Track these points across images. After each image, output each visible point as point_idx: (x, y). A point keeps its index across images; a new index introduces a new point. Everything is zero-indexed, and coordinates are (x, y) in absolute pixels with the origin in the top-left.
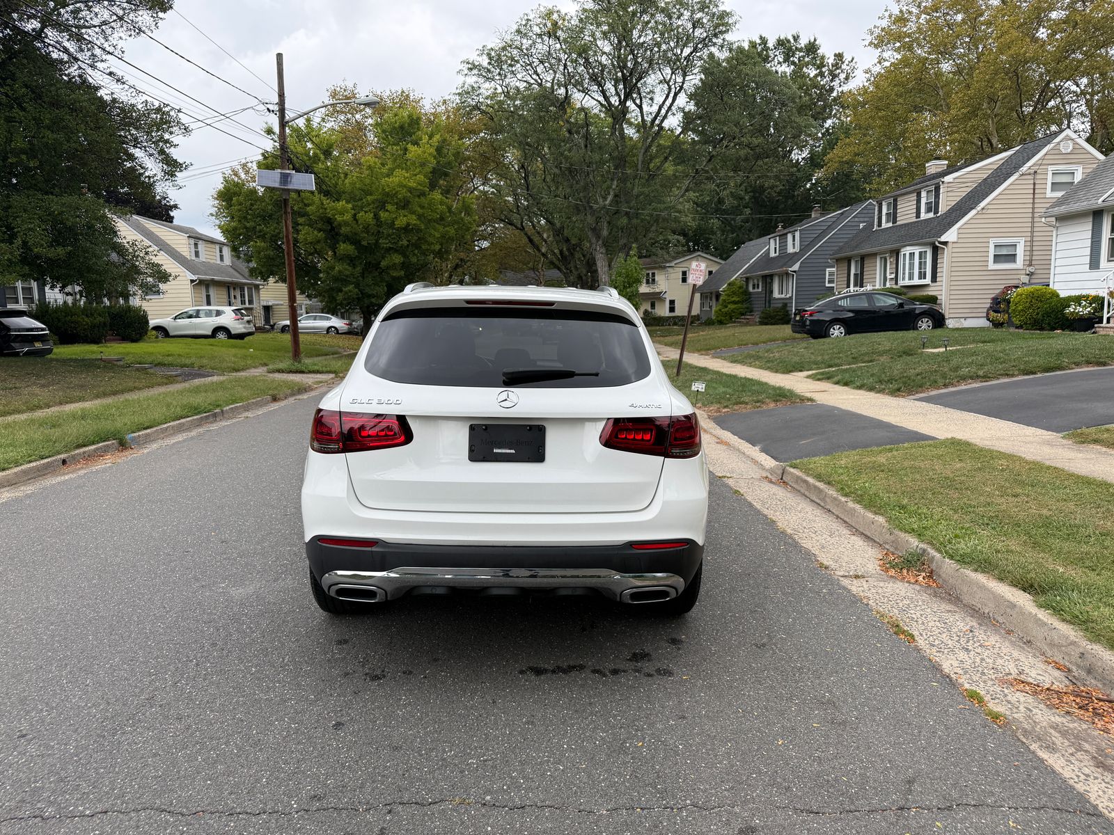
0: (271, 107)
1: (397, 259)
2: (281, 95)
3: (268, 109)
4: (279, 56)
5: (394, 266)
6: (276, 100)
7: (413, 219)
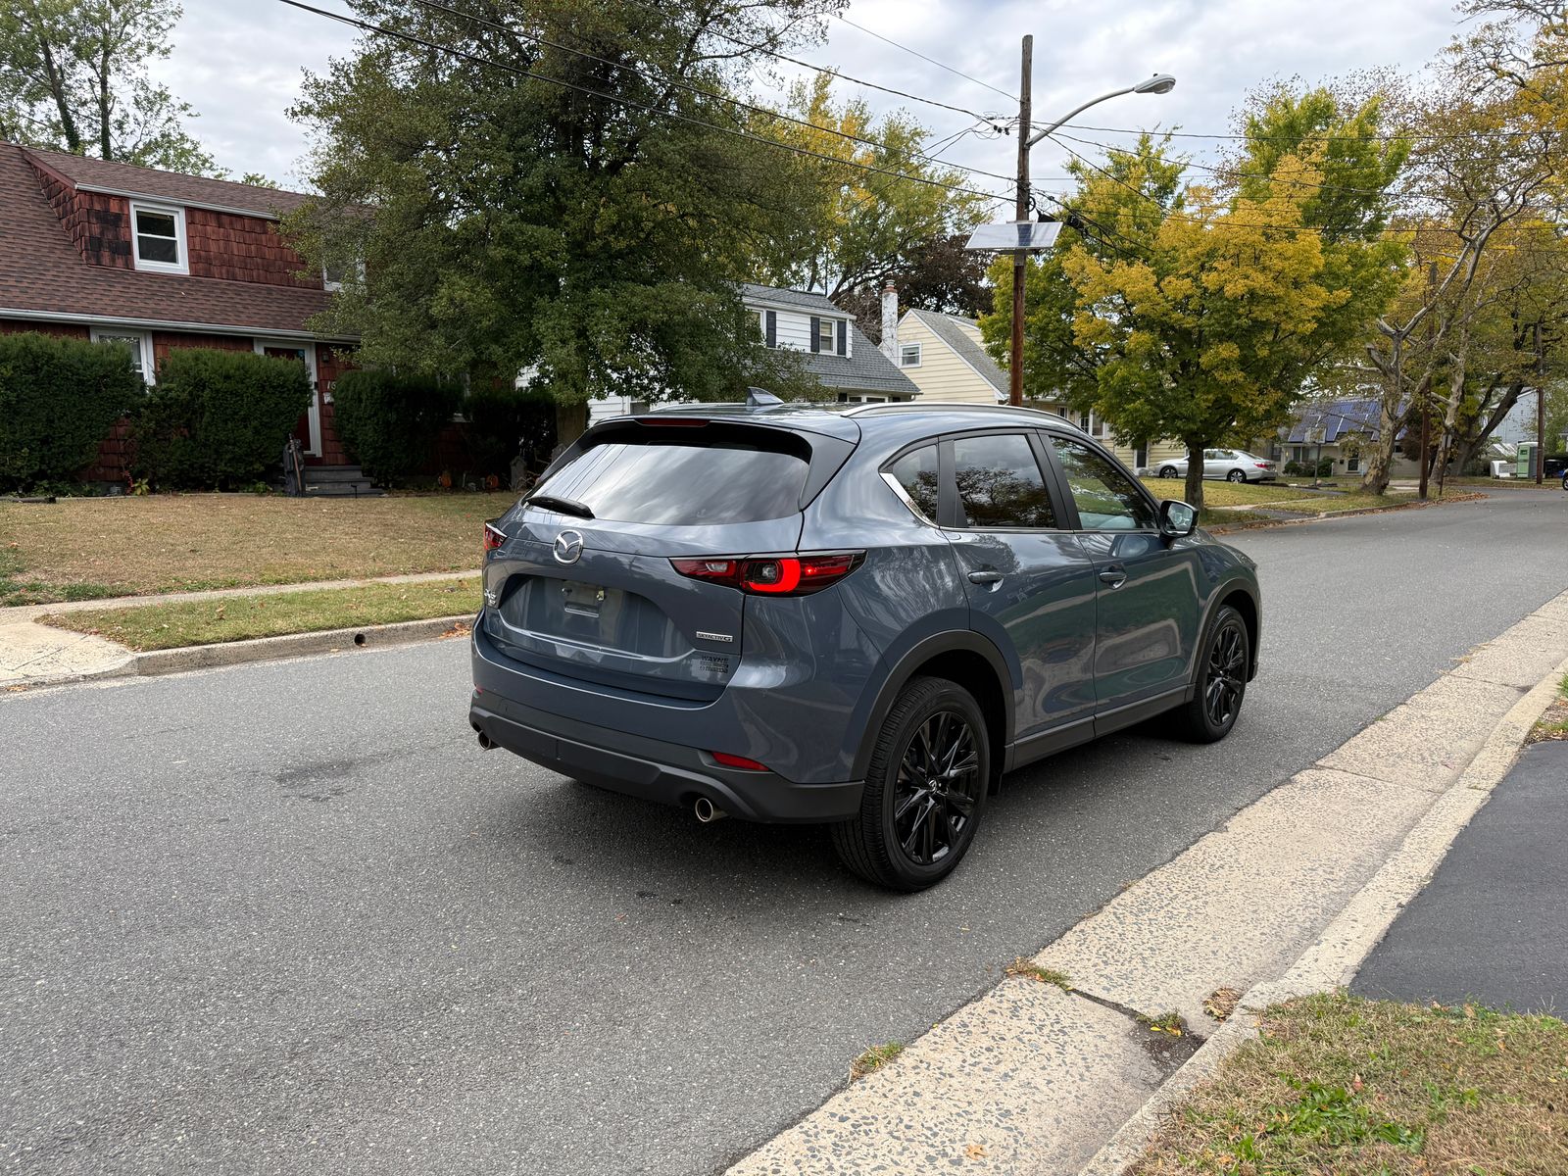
0: (1001, 124)
1: (1229, 351)
2: (1026, 103)
3: (995, 128)
4: (1028, 41)
5: (1225, 365)
6: (1018, 111)
7: (1260, 281)
